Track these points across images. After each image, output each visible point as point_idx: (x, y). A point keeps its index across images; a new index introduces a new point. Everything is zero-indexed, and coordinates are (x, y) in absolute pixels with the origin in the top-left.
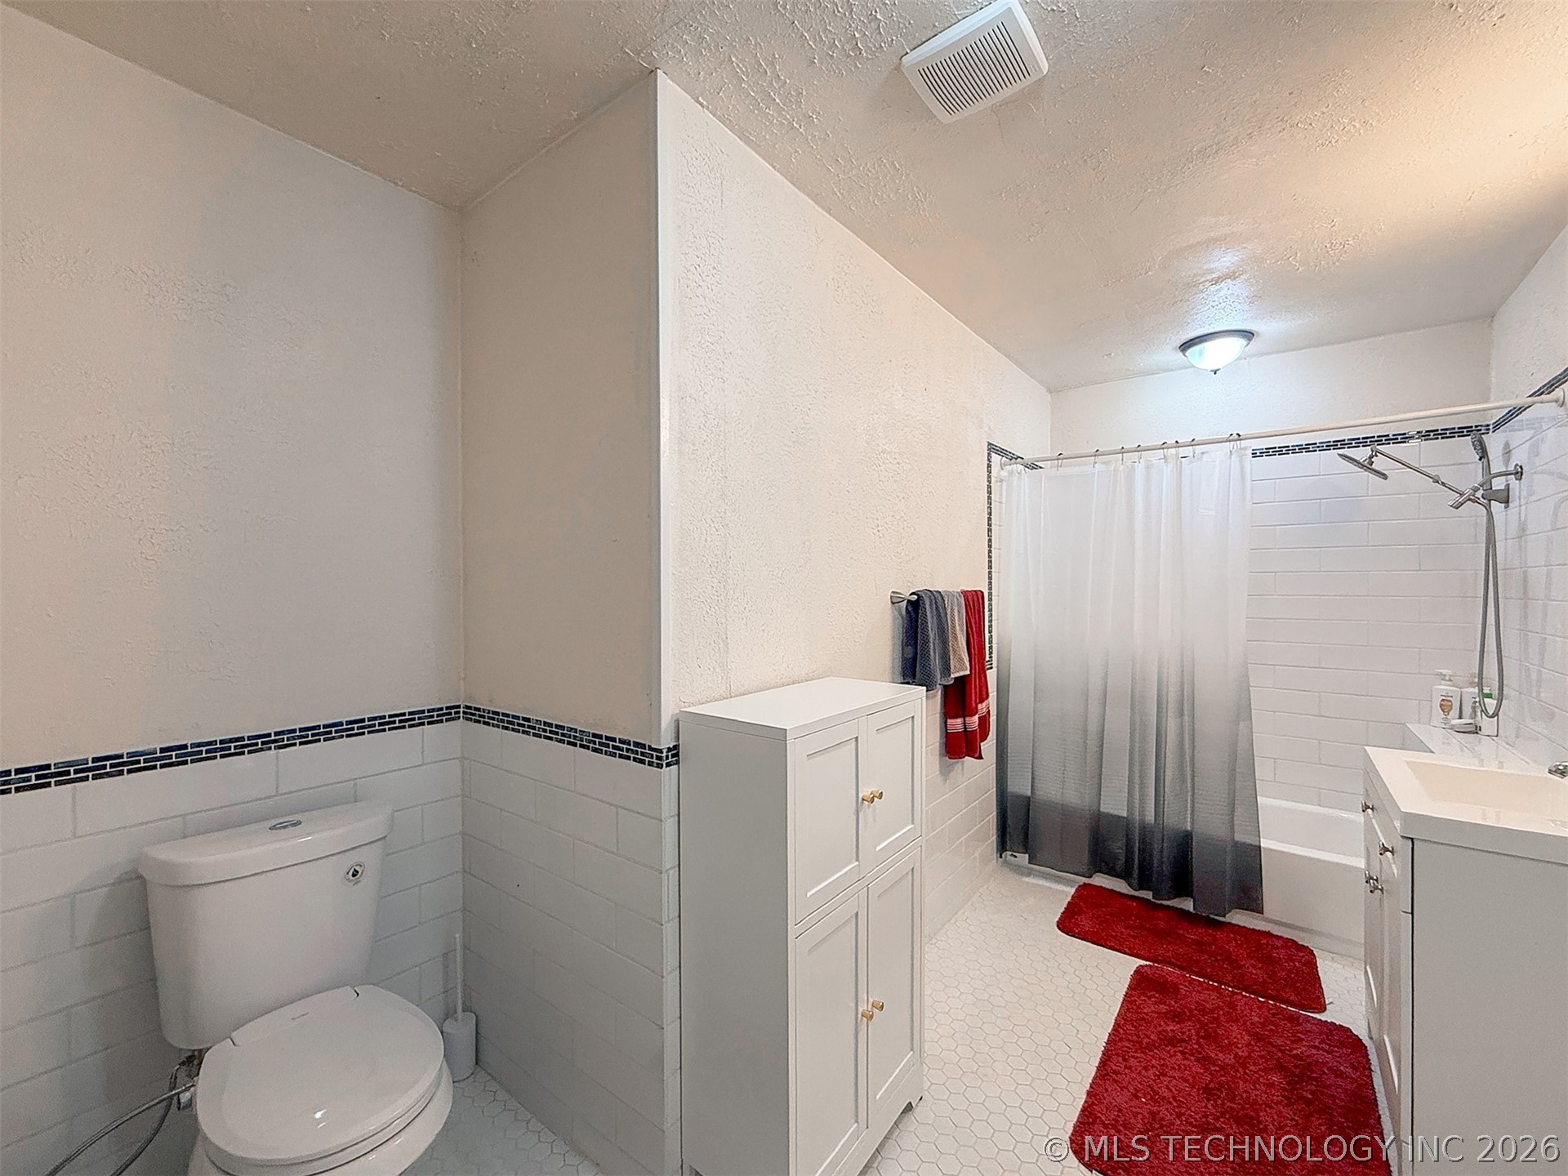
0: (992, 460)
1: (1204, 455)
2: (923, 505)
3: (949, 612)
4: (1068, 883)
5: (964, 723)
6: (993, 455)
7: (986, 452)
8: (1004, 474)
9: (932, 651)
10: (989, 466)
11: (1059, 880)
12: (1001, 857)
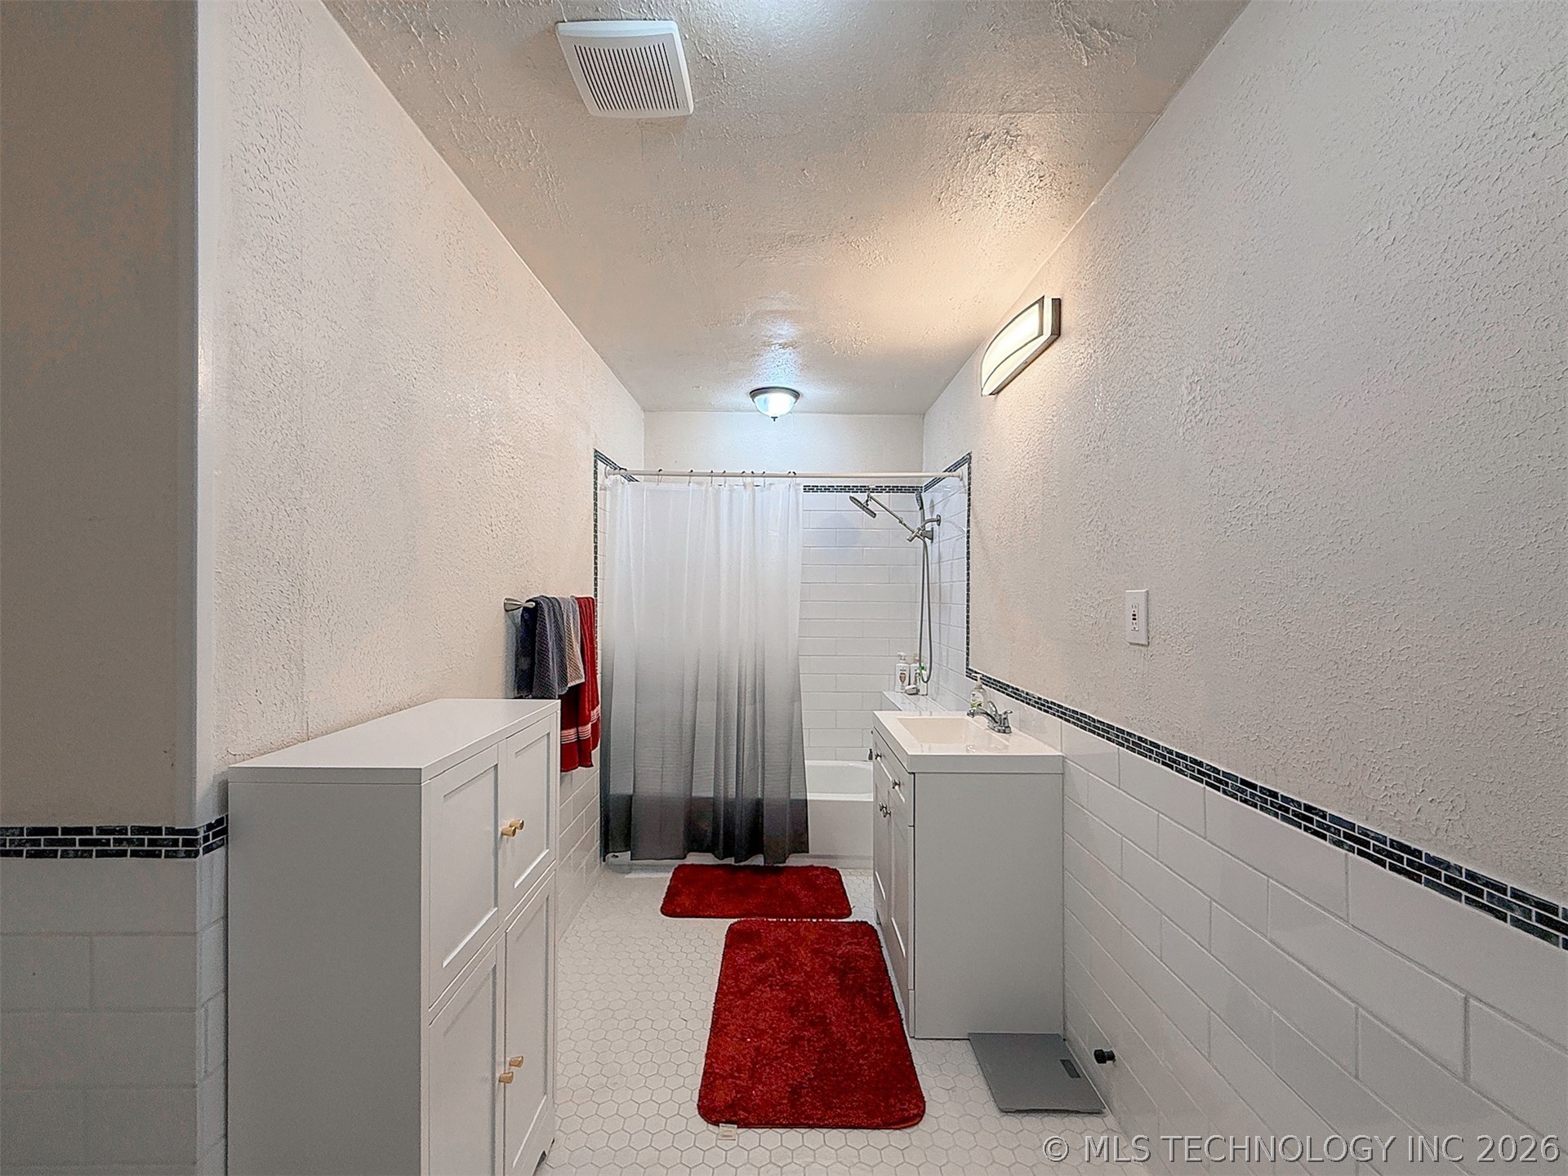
0: (598, 467)
1: (772, 486)
2: (536, 506)
3: (565, 617)
4: (664, 869)
5: (578, 732)
6: (599, 462)
7: (593, 458)
8: (608, 482)
9: (551, 660)
10: (596, 473)
11: (655, 869)
12: (604, 860)
